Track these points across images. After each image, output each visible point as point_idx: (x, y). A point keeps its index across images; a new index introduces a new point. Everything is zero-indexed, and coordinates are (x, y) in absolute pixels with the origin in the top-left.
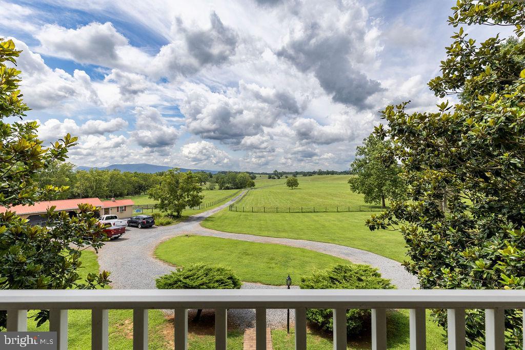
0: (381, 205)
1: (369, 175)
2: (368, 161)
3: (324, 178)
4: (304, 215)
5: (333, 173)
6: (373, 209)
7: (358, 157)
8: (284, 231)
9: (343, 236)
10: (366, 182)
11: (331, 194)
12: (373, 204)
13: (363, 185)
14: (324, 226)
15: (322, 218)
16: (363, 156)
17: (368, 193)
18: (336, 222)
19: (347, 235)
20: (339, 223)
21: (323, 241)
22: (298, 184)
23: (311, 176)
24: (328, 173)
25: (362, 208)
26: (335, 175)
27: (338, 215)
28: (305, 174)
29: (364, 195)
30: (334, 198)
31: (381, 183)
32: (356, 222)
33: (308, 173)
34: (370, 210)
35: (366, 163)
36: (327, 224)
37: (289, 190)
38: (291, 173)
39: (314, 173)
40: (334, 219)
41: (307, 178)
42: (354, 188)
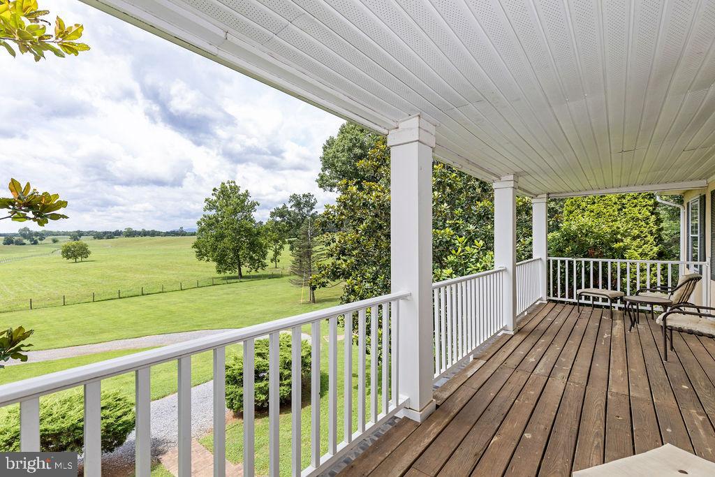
0: (237, 274)
1: (222, 236)
2: (220, 219)
3: (137, 241)
4: (126, 302)
5: (153, 234)
6: (229, 281)
7: (209, 213)
8: (102, 331)
9: (205, 319)
10: (219, 246)
11: (158, 267)
12: (228, 273)
13: (214, 250)
14: (171, 312)
15: (160, 301)
16: (214, 212)
17: (221, 260)
18: (185, 304)
19: (211, 317)
20: (191, 305)
21: (183, 330)
22: (89, 253)
23: (112, 238)
24: (145, 234)
25: (216, 281)
26: (156, 237)
27: (185, 294)
28: (99, 236)
29: (215, 264)
30: (165, 272)
31: (237, 246)
32: (215, 300)
33: (105, 233)
34: (225, 282)
35: (217, 221)
36: (173, 308)
37: (69, 264)
38: (65, 234)
39: (118, 234)
40: (181, 300)
41: (104, 241)
42: (200, 255)
